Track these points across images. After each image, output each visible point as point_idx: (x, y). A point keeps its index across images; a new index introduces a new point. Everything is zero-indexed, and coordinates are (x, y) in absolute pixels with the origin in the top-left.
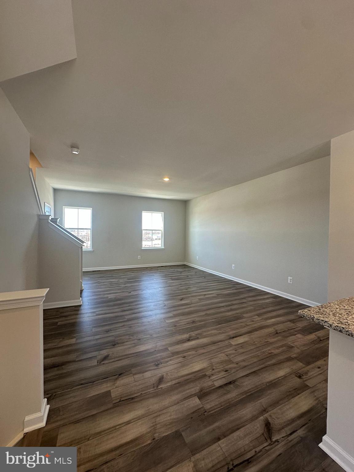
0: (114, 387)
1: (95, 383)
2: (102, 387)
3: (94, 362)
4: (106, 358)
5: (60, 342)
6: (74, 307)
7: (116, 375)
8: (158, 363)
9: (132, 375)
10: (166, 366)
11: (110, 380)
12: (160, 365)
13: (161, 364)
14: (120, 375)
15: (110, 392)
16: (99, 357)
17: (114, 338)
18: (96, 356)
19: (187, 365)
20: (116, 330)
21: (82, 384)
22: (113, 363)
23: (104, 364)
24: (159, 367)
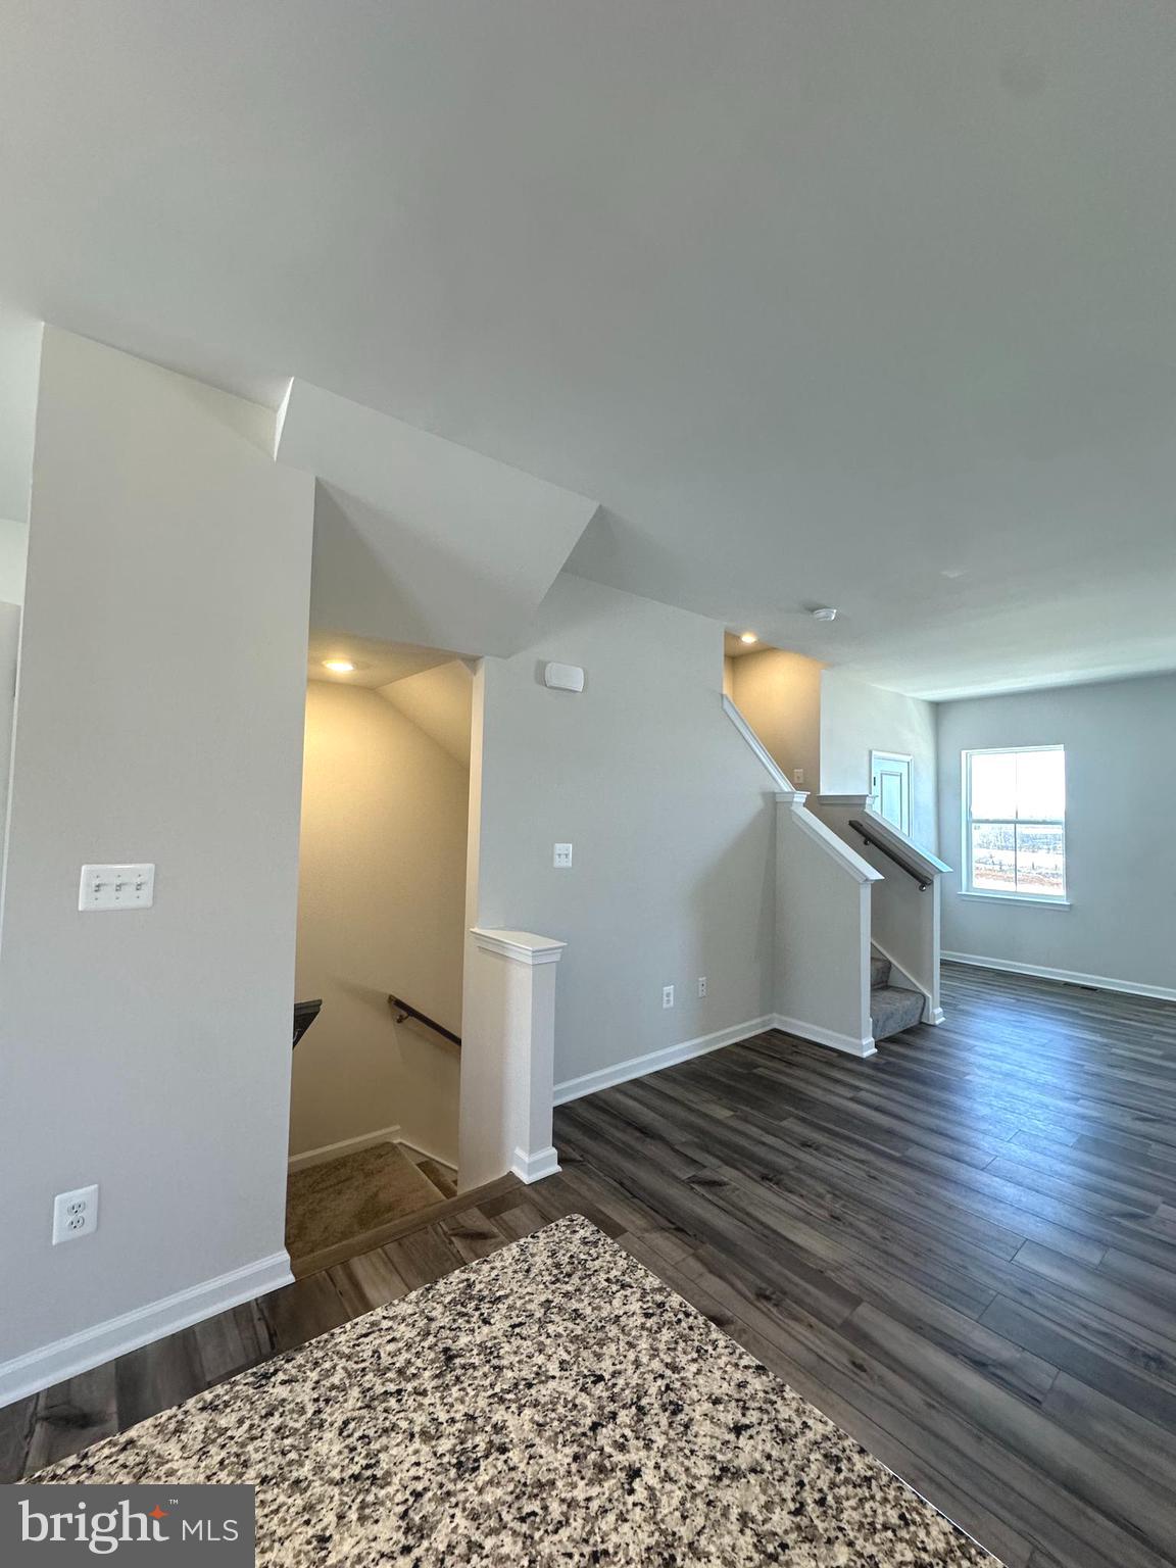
0: (639, 1235)
1: (635, 1200)
2: (630, 1216)
3: (685, 1174)
4: (712, 1184)
5: (707, 1101)
6: (835, 1054)
7: (673, 1223)
8: (774, 1296)
9: (692, 1251)
10: (775, 1322)
11: (653, 1218)
12: (765, 1303)
13: (776, 1305)
14: (679, 1229)
15: (622, 1234)
16: (707, 1174)
17: (790, 1167)
18: (705, 1167)
19: (825, 1386)
20: (829, 1156)
21: (621, 1184)
22: (706, 1204)
23: (692, 1188)
24: (759, 1304)
